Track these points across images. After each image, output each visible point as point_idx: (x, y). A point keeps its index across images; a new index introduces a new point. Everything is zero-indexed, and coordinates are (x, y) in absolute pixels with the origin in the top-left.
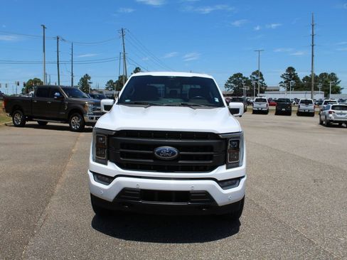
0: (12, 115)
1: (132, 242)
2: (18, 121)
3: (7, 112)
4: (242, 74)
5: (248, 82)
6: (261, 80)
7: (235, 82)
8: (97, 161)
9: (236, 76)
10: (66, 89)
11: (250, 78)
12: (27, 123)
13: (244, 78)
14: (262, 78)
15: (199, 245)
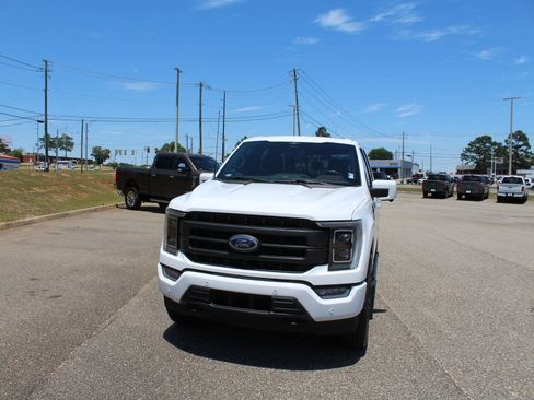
0: (125, 193)
1: (202, 358)
2: (131, 201)
3: (119, 188)
4: (490, 138)
5: (501, 151)
6: (524, 148)
7: (478, 151)
8: (167, 250)
9: (479, 140)
10: (194, 158)
11: (504, 144)
12: (143, 205)
13: (495, 144)
14: (527, 145)
15: (287, 373)
